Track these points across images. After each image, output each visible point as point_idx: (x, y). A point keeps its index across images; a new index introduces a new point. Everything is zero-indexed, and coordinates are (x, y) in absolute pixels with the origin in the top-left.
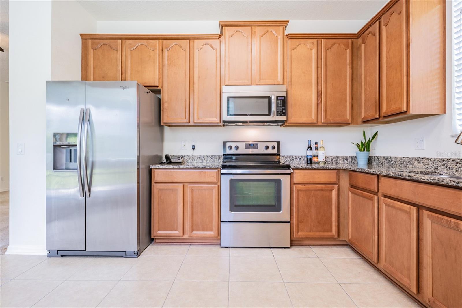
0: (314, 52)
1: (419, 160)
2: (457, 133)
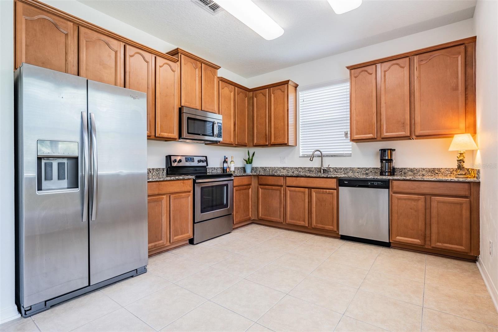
0: (232, 94)
1: (284, 168)
2: (301, 156)
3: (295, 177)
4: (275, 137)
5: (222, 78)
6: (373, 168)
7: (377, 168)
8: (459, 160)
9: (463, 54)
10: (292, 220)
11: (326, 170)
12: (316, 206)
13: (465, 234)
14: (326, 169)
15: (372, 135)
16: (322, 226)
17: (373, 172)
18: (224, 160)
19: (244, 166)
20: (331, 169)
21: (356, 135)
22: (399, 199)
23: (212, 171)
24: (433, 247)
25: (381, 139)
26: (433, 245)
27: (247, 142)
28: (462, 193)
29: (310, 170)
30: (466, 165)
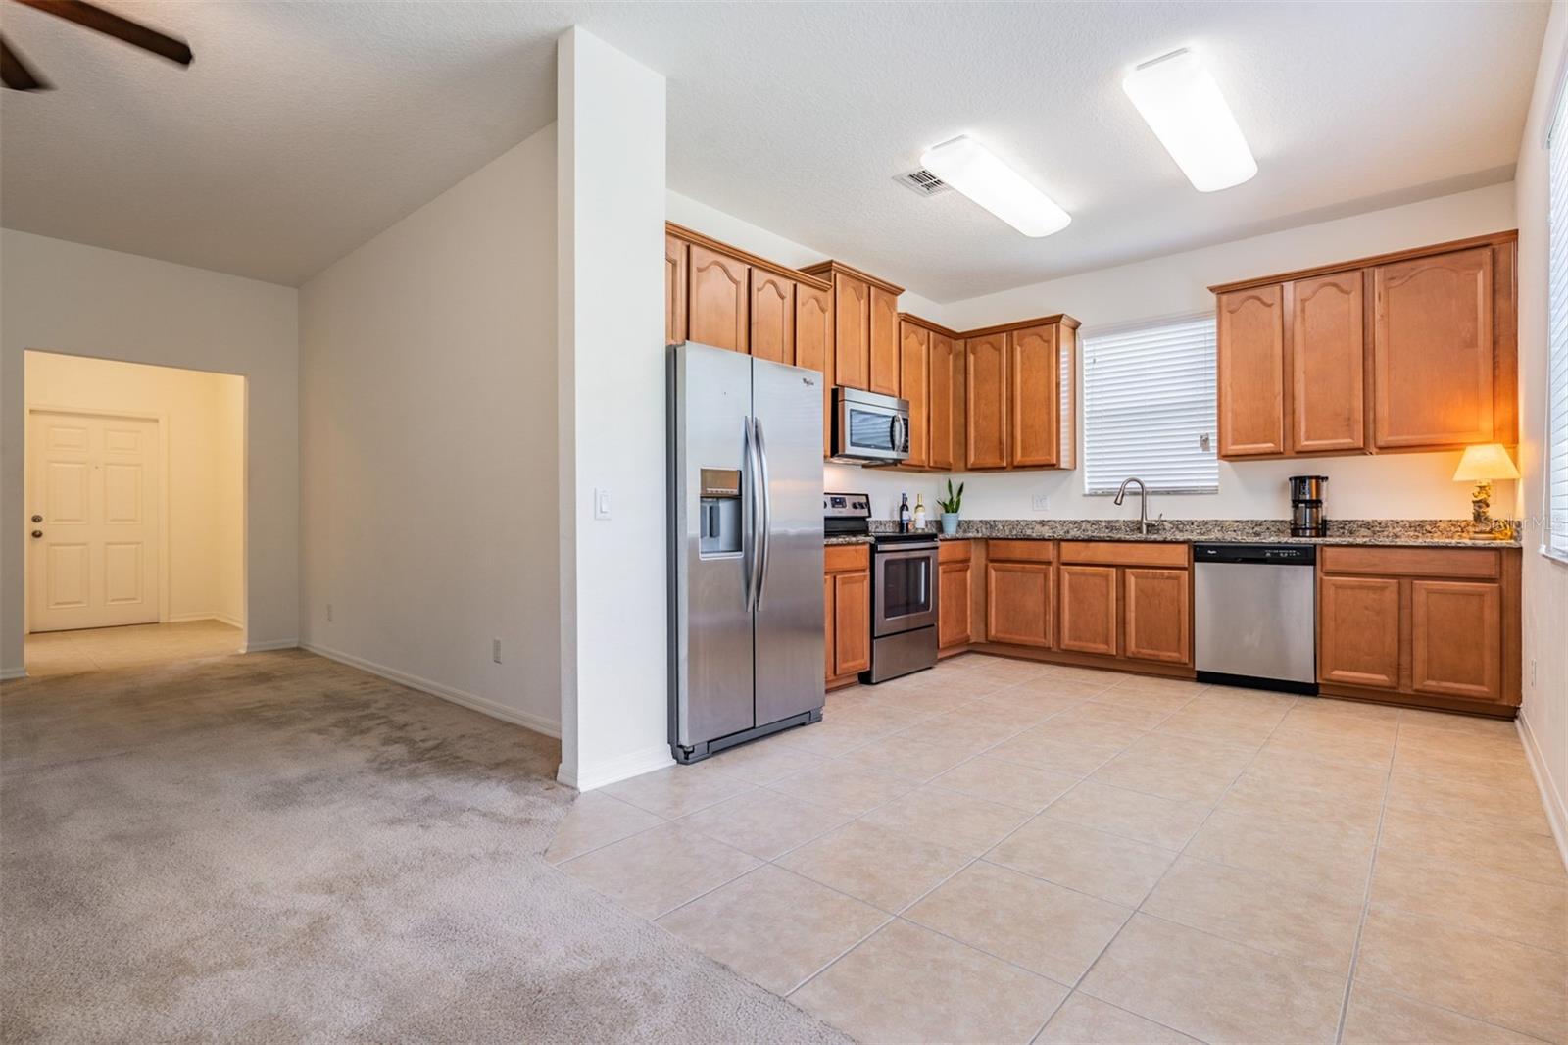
0: (924, 348)
1: (1042, 523)
2: (1087, 492)
3: (1083, 541)
4: (1024, 448)
5: (906, 314)
6: (1273, 521)
7: (1282, 521)
8: (1480, 501)
9: (1488, 267)
10: (1075, 640)
11: (1154, 526)
12: (1136, 607)
13: (1490, 662)
14: (1154, 523)
15: (1271, 445)
16: (1152, 652)
17: (1273, 529)
18: (901, 504)
19: (939, 518)
20: (1165, 523)
21: (1233, 444)
22: (1338, 587)
24: (1416, 691)
25: (1294, 455)
26: (1417, 686)
27: (951, 460)
28: (1484, 572)
29: (1111, 525)
30: (1493, 512)
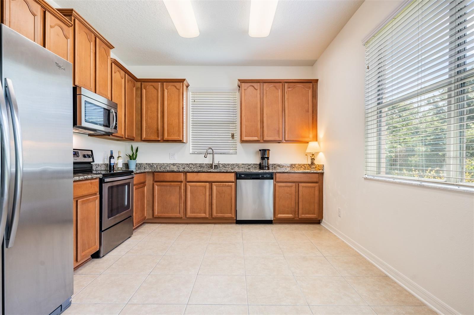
0: (123, 80)
1: (174, 165)
2: (191, 152)
3: (196, 172)
4: (168, 133)
5: (115, 60)
6: (254, 164)
7: (256, 164)
8: (313, 159)
9: (311, 89)
10: (192, 213)
11: (217, 166)
12: (216, 198)
14: (217, 165)
15: (257, 138)
16: (222, 215)
17: (254, 167)
18: (110, 156)
19: (127, 163)
20: (220, 165)
21: (245, 137)
22: (280, 187)
23: (96, 168)
24: (299, 218)
25: (263, 142)
26: (300, 217)
27: (134, 136)
28: (315, 180)
29: (201, 166)
30: (316, 162)
